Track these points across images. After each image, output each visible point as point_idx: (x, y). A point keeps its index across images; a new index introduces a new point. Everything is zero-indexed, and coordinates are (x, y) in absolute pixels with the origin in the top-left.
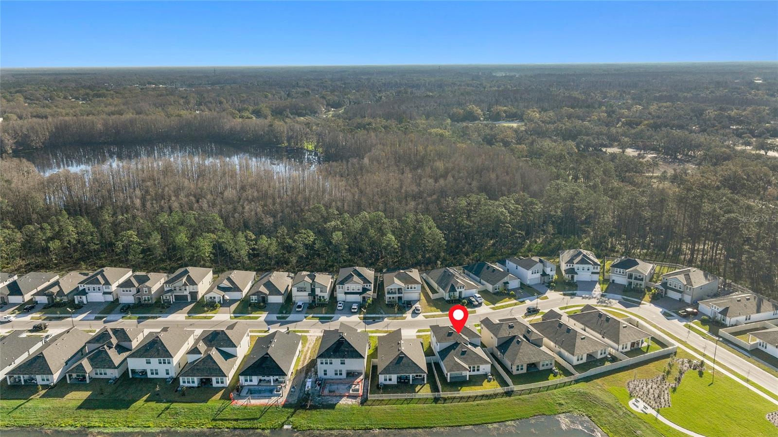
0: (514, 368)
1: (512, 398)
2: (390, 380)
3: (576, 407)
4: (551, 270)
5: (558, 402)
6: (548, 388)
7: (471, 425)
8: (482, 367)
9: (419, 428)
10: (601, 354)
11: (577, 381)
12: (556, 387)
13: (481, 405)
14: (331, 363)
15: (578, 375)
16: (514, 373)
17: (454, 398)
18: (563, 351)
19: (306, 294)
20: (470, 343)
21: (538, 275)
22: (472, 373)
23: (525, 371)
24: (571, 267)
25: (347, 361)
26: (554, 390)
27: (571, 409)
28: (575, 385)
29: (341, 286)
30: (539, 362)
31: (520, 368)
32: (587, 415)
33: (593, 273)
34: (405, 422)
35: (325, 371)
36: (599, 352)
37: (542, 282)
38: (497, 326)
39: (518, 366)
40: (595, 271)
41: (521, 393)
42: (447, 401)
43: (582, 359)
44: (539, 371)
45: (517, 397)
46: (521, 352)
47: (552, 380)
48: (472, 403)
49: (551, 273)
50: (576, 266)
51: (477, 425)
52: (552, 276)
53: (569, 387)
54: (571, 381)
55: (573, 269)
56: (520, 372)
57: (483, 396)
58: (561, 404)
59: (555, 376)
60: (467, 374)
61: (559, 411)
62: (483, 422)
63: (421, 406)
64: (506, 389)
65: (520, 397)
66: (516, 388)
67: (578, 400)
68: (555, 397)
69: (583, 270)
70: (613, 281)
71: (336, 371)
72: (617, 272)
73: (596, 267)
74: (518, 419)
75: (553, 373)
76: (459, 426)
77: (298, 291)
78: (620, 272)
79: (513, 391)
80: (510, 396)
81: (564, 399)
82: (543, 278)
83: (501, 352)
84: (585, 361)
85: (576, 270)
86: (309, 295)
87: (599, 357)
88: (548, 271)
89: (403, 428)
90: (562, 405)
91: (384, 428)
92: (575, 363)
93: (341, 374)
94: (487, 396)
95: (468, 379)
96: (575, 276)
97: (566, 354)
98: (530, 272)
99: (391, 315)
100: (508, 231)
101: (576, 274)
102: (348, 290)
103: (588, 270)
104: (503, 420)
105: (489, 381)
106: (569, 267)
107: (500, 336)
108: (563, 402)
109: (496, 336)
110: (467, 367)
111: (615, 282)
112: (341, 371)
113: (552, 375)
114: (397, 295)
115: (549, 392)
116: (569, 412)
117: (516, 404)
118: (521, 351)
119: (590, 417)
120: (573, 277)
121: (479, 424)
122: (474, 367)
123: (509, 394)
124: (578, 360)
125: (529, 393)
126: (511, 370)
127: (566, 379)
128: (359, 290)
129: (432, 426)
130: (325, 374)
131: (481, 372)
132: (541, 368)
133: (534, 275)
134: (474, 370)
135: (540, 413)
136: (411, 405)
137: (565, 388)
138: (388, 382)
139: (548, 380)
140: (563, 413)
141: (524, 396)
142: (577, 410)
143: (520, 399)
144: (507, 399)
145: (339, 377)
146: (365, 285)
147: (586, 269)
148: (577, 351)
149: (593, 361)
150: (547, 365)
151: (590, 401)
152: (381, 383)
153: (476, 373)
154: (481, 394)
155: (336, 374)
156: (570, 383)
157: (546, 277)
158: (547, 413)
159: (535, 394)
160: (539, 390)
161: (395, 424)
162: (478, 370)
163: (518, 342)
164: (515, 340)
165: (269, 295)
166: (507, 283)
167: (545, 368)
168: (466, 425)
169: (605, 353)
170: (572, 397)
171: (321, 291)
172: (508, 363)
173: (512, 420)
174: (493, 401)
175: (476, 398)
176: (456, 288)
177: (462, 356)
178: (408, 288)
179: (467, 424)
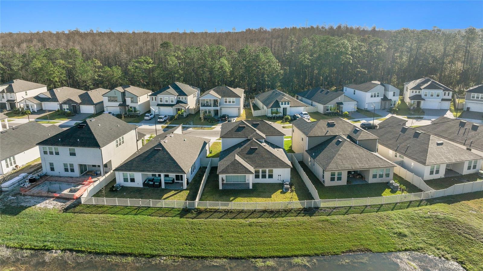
0: (327, 176)
1: (314, 218)
2: (133, 180)
3: (430, 241)
4: (394, 95)
5: (397, 230)
6: (380, 208)
7: (225, 257)
8: (277, 172)
9: (131, 255)
10: (469, 168)
11: (431, 201)
12: (394, 206)
13: (256, 224)
14: (57, 154)
15: (432, 192)
16: (326, 184)
17: (216, 211)
18: (406, 160)
19: (117, 104)
20: (266, 142)
21: (378, 100)
22: (261, 180)
23: (344, 181)
24: (417, 93)
25: (78, 150)
26: (390, 212)
27: (421, 245)
28: (428, 207)
29: (154, 97)
30: (367, 171)
31: (336, 176)
32: (456, 259)
33: (443, 100)
34: (112, 242)
35: (51, 164)
36: (466, 166)
37: (383, 108)
38: (311, 124)
39: (333, 174)
40: (446, 97)
41: (332, 211)
42: (201, 216)
43: (437, 172)
44: (368, 185)
45: (324, 217)
46: (339, 155)
47: (387, 197)
48: (242, 221)
49: (394, 99)
50: (423, 92)
51: (237, 258)
52: (395, 102)
53: (417, 208)
54: (421, 201)
55: (420, 96)
56: (336, 183)
57: (264, 211)
58: (401, 235)
59: (393, 191)
60: (250, 179)
61: (398, 247)
62: (252, 254)
63: (155, 219)
64: (306, 203)
65: (328, 218)
66: (324, 204)
67: (433, 230)
68: (390, 222)
69: (432, 96)
70: (468, 108)
71: (65, 165)
72: (473, 97)
73: (447, 92)
74: (317, 255)
75: (389, 188)
76: (202, 257)
77: (109, 101)
78: (478, 98)
79: (317, 208)
80: (311, 215)
81: (409, 226)
82: (383, 102)
83: (312, 156)
84: (443, 176)
85: (423, 96)
86: (120, 105)
87: (465, 171)
88: (390, 95)
89: (102, 253)
90: (405, 236)
91: (71, 250)
92: (428, 176)
93: (72, 170)
94: (271, 212)
95: (251, 187)
96: (422, 102)
97: (413, 164)
98: (368, 94)
99: (198, 126)
100: (349, 62)
101: (424, 100)
102: (161, 101)
103: (438, 96)
104: (289, 254)
105: (283, 193)
106: (414, 94)
107: (311, 134)
108: (406, 231)
109: (306, 135)
110: (252, 169)
111: (471, 110)
112: (72, 165)
113: (388, 191)
114: (212, 108)
115: (381, 214)
116: (418, 250)
117: (318, 228)
118: (339, 152)
119: (461, 263)
120: (419, 104)
121: (241, 258)
122: (264, 172)
123: (309, 211)
124: (432, 173)
125: (346, 213)
126: (322, 180)
127: (412, 197)
128: (172, 101)
129: (155, 253)
130: (52, 169)
131: (275, 180)
132: (371, 180)
133: (373, 98)
134: (264, 176)
135: (362, 247)
136: (139, 217)
137: (410, 210)
138: (129, 184)
139: (381, 196)
140: (406, 250)
141: (335, 217)
142: (433, 248)
143: (327, 220)
144: (306, 219)
145: (69, 174)
146: (181, 97)
147: (435, 95)
148: (430, 159)
149: (456, 177)
150: (381, 176)
151: (460, 234)
152: (119, 184)
153: (267, 180)
154: (263, 208)
155: (66, 170)
156: (419, 203)
157: (387, 103)
158: (375, 248)
159: (355, 215)
160: (363, 210)
161: (94, 244)
162: (271, 176)
163: (338, 143)
164: (335, 141)
165: (81, 104)
166: (342, 103)
167: (377, 180)
168: (216, 257)
169: (475, 167)
170: (423, 225)
171: (132, 102)
172: (318, 169)
173: (305, 256)
174: (279, 220)
175: (252, 213)
176: (280, 103)
177: (248, 156)
178: (226, 102)
179: (219, 255)
